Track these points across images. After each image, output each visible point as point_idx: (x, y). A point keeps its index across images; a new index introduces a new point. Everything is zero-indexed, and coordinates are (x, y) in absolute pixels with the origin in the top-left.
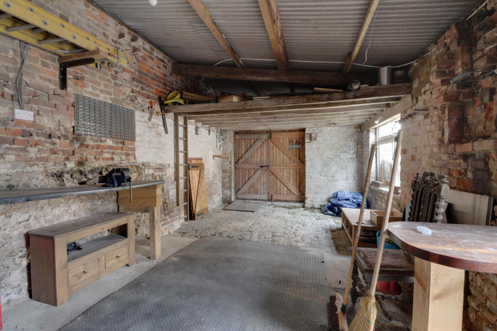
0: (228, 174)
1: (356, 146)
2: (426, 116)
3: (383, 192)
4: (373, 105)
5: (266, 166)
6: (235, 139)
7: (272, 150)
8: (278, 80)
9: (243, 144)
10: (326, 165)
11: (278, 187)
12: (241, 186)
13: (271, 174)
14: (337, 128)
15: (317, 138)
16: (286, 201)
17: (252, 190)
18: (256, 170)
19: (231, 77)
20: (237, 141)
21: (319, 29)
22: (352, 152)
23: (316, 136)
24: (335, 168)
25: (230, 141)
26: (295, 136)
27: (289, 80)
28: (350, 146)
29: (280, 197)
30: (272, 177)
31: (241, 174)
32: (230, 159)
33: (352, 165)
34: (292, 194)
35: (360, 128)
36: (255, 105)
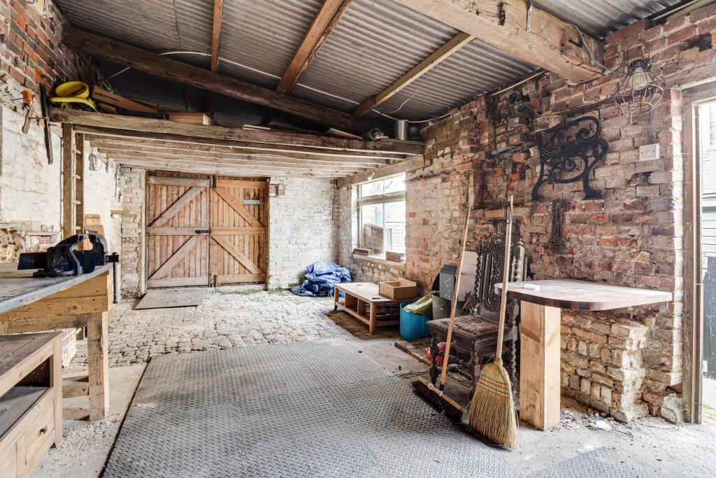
0: (135, 245)
1: (332, 205)
2: (444, 180)
3: (375, 261)
4: (374, 159)
5: (206, 232)
6: (148, 185)
7: (215, 206)
8: (273, 106)
9: (164, 193)
10: (296, 229)
11: (226, 264)
12: (158, 265)
13: (214, 243)
14: (310, 180)
15: (286, 191)
16: (238, 284)
17: (181, 271)
18: (187, 237)
19: (195, 82)
20: (152, 188)
21: (363, 59)
22: (327, 212)
23: (284, 189)
24: (307, 234)
25: (140, 187)
26: (253, 187)
27: (289, 109)
28: (325, 205)
29: (228, 279)
30: (216, 248)
31: (158, 244)
32: (139, 217)
33: (327, 230)
34: (247, 272)
35: (337, 184)
36: (247, 137)
